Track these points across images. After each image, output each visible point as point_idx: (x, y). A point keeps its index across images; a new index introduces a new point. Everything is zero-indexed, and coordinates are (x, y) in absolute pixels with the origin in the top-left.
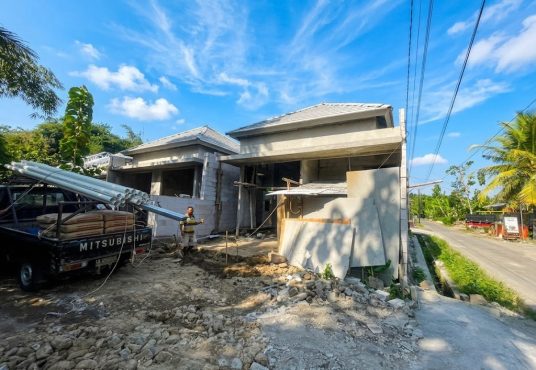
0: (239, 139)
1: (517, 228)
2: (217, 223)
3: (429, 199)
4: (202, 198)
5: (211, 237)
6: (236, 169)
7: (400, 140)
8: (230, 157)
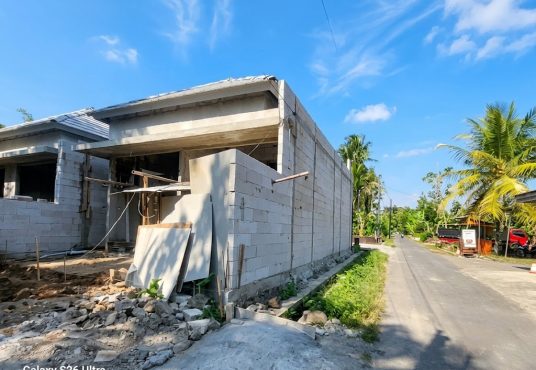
0: (107, 120)
1: (474, 242)
2: (85, 235)
3: (413, 212)
4: (56, 202)
5: (73, 252)
6: (106, 162)
7: (276, 122)
8: (97, 145)
